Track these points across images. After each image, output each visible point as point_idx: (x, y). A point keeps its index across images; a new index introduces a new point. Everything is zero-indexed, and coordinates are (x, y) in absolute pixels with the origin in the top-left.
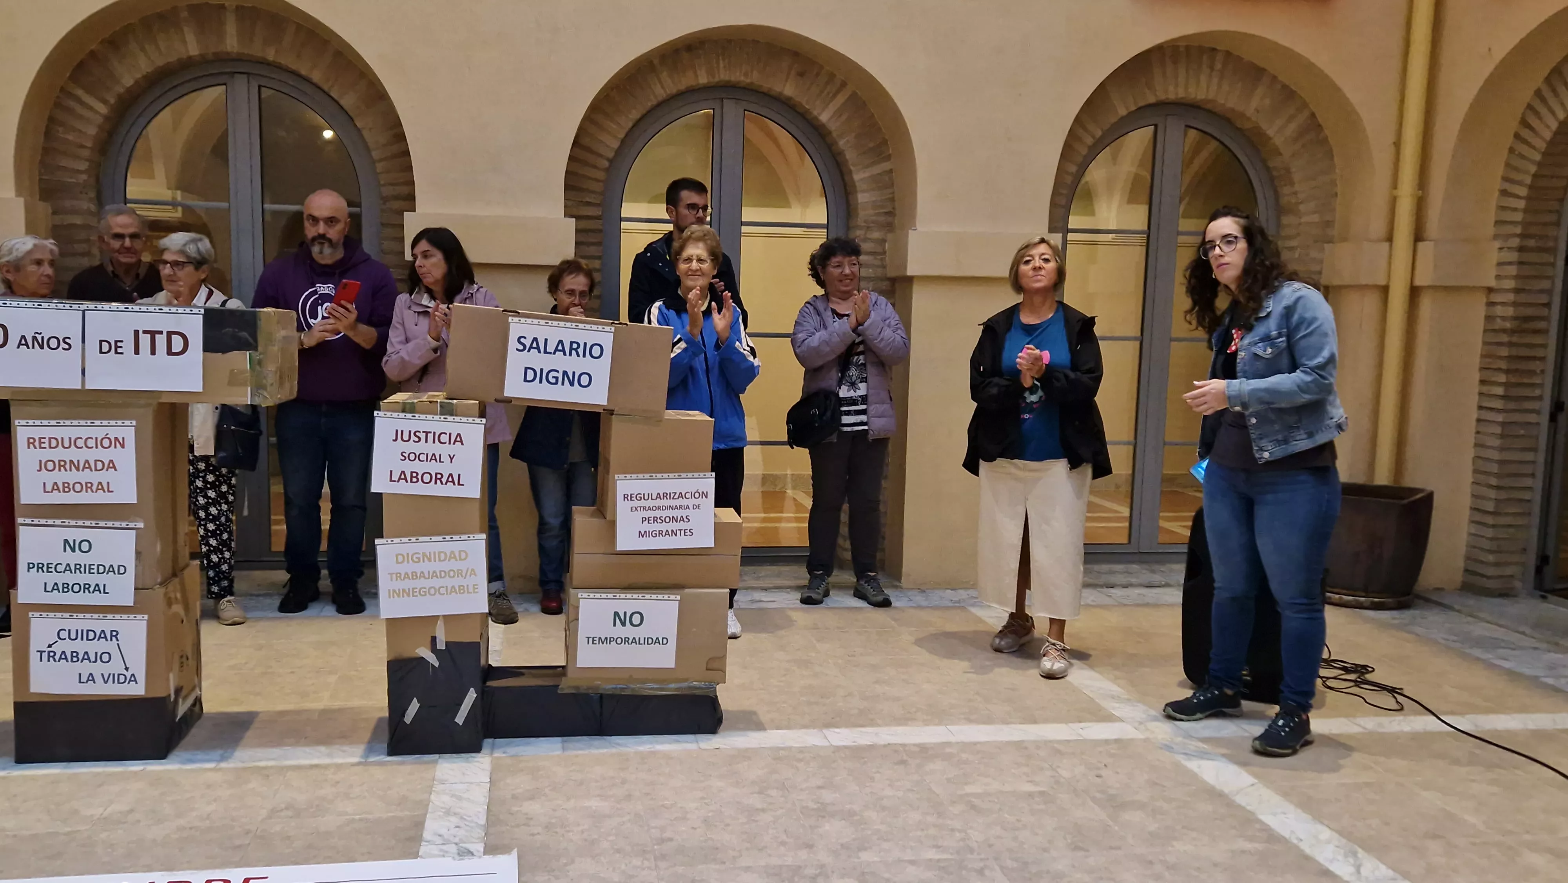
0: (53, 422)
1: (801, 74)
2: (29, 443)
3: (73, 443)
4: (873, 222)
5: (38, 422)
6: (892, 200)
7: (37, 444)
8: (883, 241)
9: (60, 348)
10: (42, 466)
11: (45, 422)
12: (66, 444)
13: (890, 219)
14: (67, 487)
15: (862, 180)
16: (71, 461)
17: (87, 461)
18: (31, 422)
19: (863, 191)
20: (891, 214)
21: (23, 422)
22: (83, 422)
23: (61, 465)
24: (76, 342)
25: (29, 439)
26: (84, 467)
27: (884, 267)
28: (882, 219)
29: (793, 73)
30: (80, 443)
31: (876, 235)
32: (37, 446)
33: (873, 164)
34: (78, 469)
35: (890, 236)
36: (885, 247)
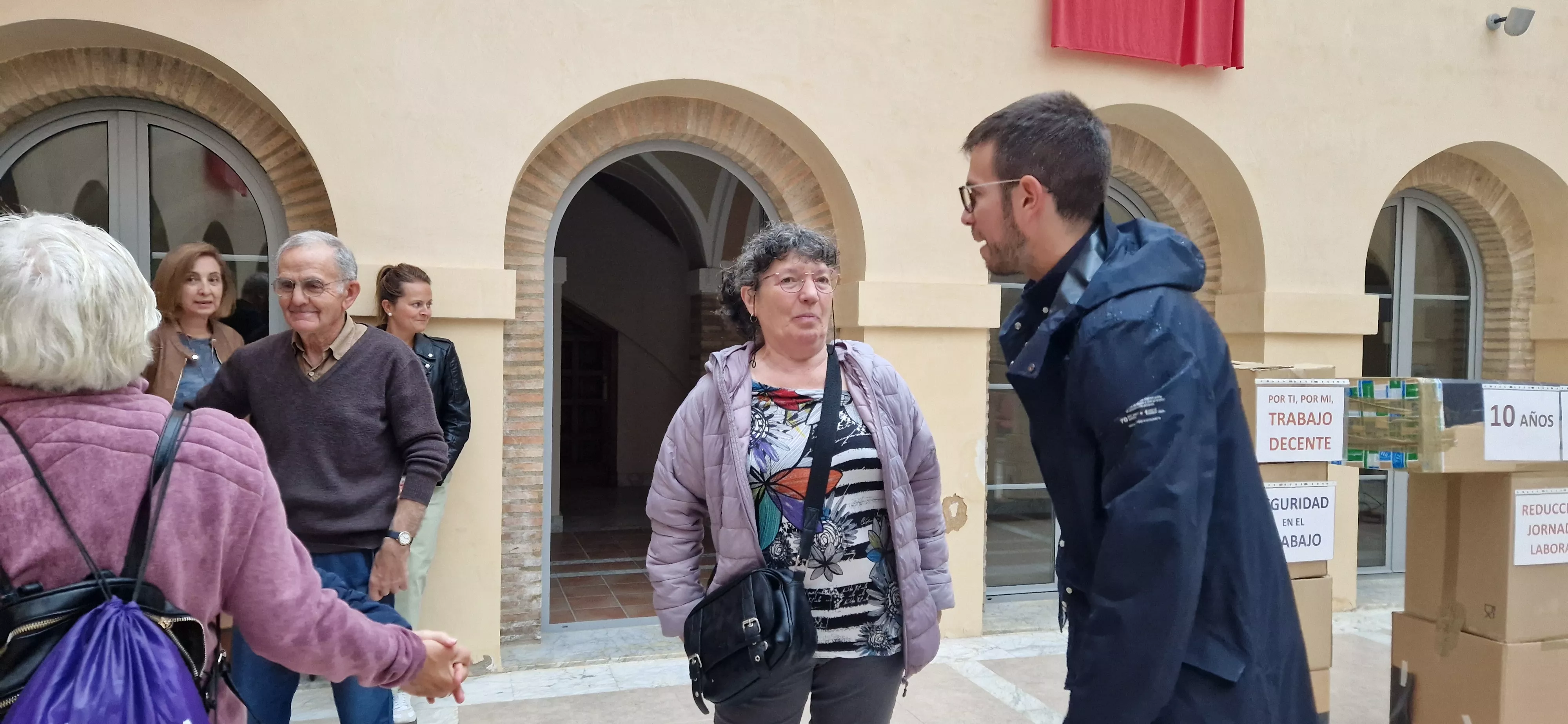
0: (1540, 491)
1: (1478, 179)
2: (1524, 510)
3: (1552, 508)
4: (1522, 295)
5: (1530, 491)
6: (1534, 278)
7: (1528, 510)
8: (1527, 310)
9: (1547, 425)
10: (1531, 531)
11: (1535, 491)
12: (1547, 511)
13: (1531, 293)
14: (1547, 549)
15: (1517, 261)
16: (1550, 526)
17: (1561, 525)
18: (1526, 491)
19: (1516, 271)
20: (1532, 289)
21: (1520, 492)
22: (1559, 490)
23: (1543, 529)
24: (1555, 419)
25: (1524, 506)
26: (1559, 530)
27: (1528, 331)
28: (1526, 292)
29: (1473, 178)
30: (1557, 508)
31: (1523, 305)
32: (1529, 513)
33: (1522, 249)
34: (1554, 532)
35: (1532, 306)
36: (1528, 314)
